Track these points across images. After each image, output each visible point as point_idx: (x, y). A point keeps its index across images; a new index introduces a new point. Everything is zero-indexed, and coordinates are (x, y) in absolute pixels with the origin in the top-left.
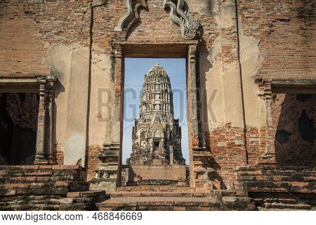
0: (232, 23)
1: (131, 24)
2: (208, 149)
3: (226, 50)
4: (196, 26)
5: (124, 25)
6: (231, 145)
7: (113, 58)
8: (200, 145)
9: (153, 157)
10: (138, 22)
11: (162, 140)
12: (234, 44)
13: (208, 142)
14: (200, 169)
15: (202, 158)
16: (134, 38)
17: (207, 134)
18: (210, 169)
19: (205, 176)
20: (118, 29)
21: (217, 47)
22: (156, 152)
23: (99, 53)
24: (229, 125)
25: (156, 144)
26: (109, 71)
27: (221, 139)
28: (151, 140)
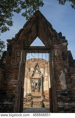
0: (47, 75)
1: (33, 75)
2: (44, 94)
3: (47, 79)
4: (42, 75)
5: (32, 75)
6: (47, 93)
7: (30, 80)
8: (43, 93)
9: (35, 89)
10: (34, 75)
11: (38, 83)
12: (48, 78)
13: (44, 93)
14: (42, 97)
15: (43, 96)
16: (33, 77)
17: (44, 92)
18: (44, 97)
19: (43, 98)
20: (31, 76)
21: (45, 78)
22: (36, 87)
23: (28, 79)
24: (47, 90)
25: (36, 84)
26: (30, 82)
27: (46, 92)
28: (35, 83)
